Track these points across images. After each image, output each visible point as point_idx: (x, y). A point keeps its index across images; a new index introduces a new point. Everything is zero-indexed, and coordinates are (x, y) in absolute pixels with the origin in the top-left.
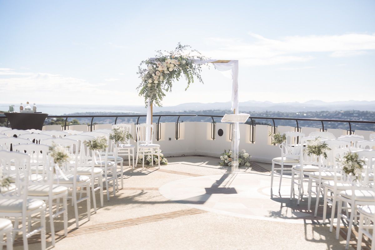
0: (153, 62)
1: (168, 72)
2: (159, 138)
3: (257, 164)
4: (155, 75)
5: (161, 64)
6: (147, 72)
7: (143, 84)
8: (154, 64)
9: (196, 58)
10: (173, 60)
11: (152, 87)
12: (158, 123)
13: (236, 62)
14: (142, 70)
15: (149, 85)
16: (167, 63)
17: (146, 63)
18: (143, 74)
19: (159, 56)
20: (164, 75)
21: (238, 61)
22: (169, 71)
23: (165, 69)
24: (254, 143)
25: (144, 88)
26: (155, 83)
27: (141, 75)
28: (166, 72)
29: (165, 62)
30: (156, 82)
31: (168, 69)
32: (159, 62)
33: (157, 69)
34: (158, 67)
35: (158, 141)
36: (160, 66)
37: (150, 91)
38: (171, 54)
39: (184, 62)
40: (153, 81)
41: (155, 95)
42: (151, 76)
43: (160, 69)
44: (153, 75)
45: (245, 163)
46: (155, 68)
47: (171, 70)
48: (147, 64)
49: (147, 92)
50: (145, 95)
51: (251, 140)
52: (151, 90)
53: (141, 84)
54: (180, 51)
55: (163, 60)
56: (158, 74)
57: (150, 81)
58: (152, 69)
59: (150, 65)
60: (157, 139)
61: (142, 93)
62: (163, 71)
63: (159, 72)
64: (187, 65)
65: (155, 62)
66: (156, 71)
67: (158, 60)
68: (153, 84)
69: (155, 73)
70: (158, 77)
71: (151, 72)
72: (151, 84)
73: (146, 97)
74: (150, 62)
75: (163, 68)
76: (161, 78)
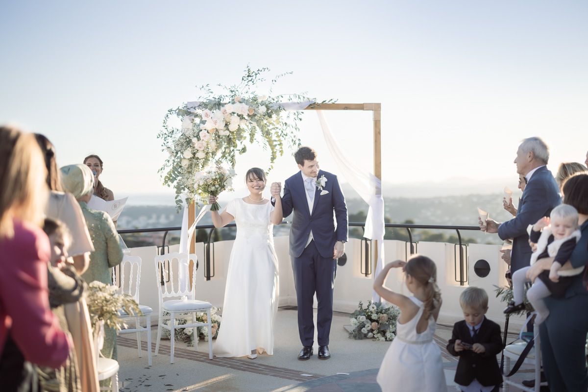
0: (192, 110)
1: (227, 133)
2: (212, 274)
4: (199, 139)
5: (212, 115)
6: (181, 134)
7: (171, 162)
8: (196, 116)
9: (284, 100)
10: (237, 105)
11: (191, 165)
13: (376, 108)
15: (185, 164)
16: (224, 112)
17: (178, 115)
18: (170, 140)
19: (206, 97)
20: (218, 139)
21: (380, 104)
22: (228, 129)
23: (221, 126)
25: (175, 169)
26: (198, 158)
27: (165, 143)
28: (222, 133)
30: (201, 155)
31: (226, 125)
32: (207, 111)
33: (202, 126)
35: (209, 281)
36: (208, 120)
37: (187, 175)
38: (232, 91)
39: (263, 109)
40: (194, 154)
42: (189, 142)
43: (209, 126)
44: (194, 140)
46: (199, 125)
47: (233, 127)
48: (180, 117)
49: (180, 178)
50: (175, 183)
52: (189, 172)
53: (169, 161)
54: (250, 84)
55: (218, 105)
56: (205, 136)
57: (188, 154)
58: (190, 126)
59: (187, 118)
60: (206, 278)
61: (169, 179)
62: (217, 130)
63: (208, 132)
64: (270, 116)
65: (198, 111)
66: (201, 130)
67: (204, 105)
68: (195, 161)
69: (198, 135)
70: (205, 144)
71: (189, 133)
72: (190, 159)
73: (179, 189)
74: (186, 112)
75: (216, 123)
76: (213, 145)
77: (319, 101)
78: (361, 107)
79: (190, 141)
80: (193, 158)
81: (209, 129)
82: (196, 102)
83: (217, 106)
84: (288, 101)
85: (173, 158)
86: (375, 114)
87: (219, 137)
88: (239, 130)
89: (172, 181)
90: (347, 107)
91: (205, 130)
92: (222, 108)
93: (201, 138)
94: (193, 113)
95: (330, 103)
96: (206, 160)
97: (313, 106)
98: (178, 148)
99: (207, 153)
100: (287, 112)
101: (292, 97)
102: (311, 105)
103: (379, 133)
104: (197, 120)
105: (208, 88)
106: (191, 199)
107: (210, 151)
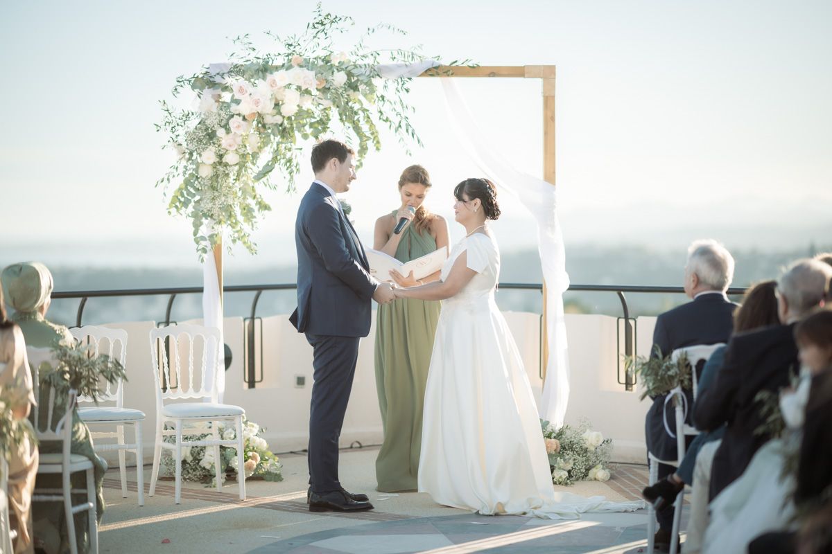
0: (218, 79)
1: (279, 119)
2: (257, 378)
3: (639, 471)
4: (228, 131)
5: (251, 89)
6: (198, 121)
7: (181, 170)
8: (225, 88)
9: (384, 60)
10: (296, 70)
11: (216, 176)
12: (253, 318)
13: (548, 74)
14: (178, 113)
15: (206, 172)
16: (273, 83)
17: (193, 87)
18: (181, 131)
19: (242, 55)
20: (262, 130)
21: (553, 67)
22: (280, 113)
23: (268, 108)
24: (635, 387)
25: (187, 183)
26: (226, 165)
27: (174, 136)
28: (269, 120)
29: (264, 78)
30: (231, 158)
31: (277, 105)
32: (241, 79)
33: (234, 108)
34: (238, 102)
35: (252, 390)
36: (245, 98)
37: (209, 194)
38: (289, 45)
39: (340, 78)
40: (221, 156)
41: (228, 210)
42: (211, 136)
43: (245, 108)
44: (221, 132)
45: (588, 470)
46: (228, 106)
47: (289, 109)
48: (197, 91)
49: (197, 198)
50: (190, 208)
51: (623, 379)
52: (213, 188)
53: (176, 168)
54: (321, 35)
55: (264, 70)
56: (238, 127)
57: (209, 156)
58: (215, 108)
59: (208, 92)
60: (246, 385)
61: (180, 201)
62: (260, 115)
63: (244, 119)
64: (355, 88)
65: (229, 81)
66: (232, 116)
67: (237, 70)
68: (221, 169)
69: (227, 124)
70: (239, 140)
71: (212, 121)
72: (214, 166)
73: (197, 217)
74: (207, 82)
75: (257, 103)
76: (254, 141)
77: (445, 62)
78: (519, 72)
79: (214, 133)
80: (220, 163)
81: (246, 112)
82: (225, 65)
83: (260, 73)
84: (391, 62)
85: (184, 162)
86: (544, 86)
87: (264, 126)
88: (301, 113)
89: (186, 204)
90: (493, 72)
91: (239, 115)
92: (269, 76)
93: (233, 130)
94: (219, 84)
95: (465, 65)
96: (242, 165)
97: (434, 71)
98: (192, 147)
99: (243, 156)
100: (384, 79)
101: (395, 54)
102: (429, 70)
103: (553, 119)
104: (226, 97)
105: (246, 40)
106: (216, 235)
107: (249, 150)
